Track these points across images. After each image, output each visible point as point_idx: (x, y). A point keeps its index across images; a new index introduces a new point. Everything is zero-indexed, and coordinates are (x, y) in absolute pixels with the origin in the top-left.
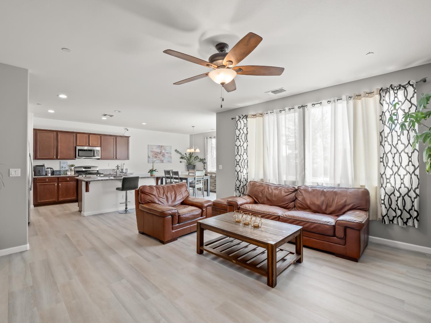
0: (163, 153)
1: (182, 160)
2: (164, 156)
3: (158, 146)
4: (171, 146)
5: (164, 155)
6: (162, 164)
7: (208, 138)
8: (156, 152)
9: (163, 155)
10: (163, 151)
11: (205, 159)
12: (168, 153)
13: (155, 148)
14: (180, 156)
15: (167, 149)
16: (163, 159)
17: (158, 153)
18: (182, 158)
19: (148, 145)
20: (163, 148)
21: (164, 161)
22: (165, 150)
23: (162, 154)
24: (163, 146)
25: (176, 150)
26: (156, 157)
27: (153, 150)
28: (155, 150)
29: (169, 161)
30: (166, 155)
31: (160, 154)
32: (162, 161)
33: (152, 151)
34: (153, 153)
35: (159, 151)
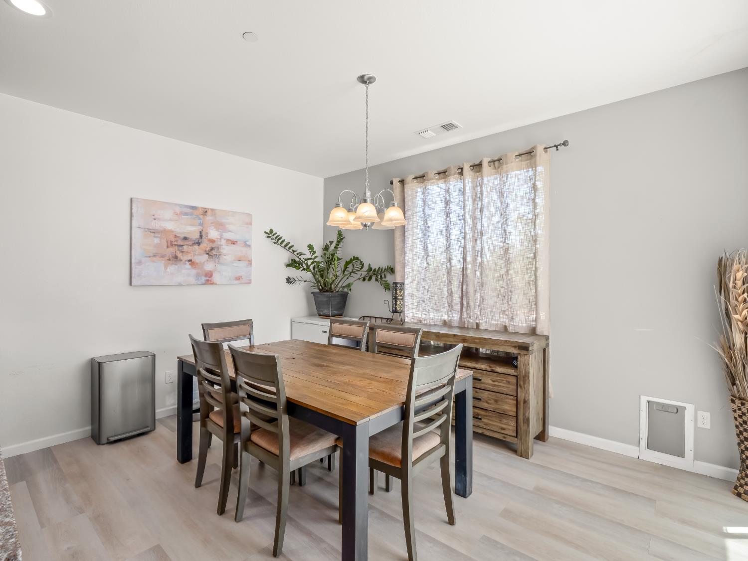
0: (213, 241)
1: (293, 273)
2: (218, 256)
3: (189, 210)
4: (249, 215)
5: (214, 252)
6: (208, 289)
7: (409, 179)
8: (176, 236)
9: (212, 252)
10: (213, 234)
11: (392, 270)
12: (234, 243)
13: (168, 214)
14: (286, 256)
15: (230, 227)
16: (209, 267)
17: (185, 238)
18: (294, 264)
19: (131, 199)
20: (209, 218)
21: (216, 278)
22: (220, 226)
23: (205, 245)
24: (212, 210)
25: (270, 234)
26: (176, 257)
27: (156, 225)
28: (170, 226)
29: (238, 278)
30: (226, 249)
31: (196, 247)
32: (208, 279)
33: (154, 232)
34: (157, 241)
35: (191, 230)
